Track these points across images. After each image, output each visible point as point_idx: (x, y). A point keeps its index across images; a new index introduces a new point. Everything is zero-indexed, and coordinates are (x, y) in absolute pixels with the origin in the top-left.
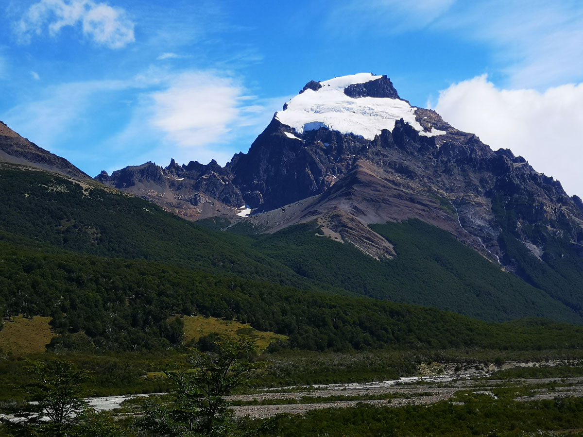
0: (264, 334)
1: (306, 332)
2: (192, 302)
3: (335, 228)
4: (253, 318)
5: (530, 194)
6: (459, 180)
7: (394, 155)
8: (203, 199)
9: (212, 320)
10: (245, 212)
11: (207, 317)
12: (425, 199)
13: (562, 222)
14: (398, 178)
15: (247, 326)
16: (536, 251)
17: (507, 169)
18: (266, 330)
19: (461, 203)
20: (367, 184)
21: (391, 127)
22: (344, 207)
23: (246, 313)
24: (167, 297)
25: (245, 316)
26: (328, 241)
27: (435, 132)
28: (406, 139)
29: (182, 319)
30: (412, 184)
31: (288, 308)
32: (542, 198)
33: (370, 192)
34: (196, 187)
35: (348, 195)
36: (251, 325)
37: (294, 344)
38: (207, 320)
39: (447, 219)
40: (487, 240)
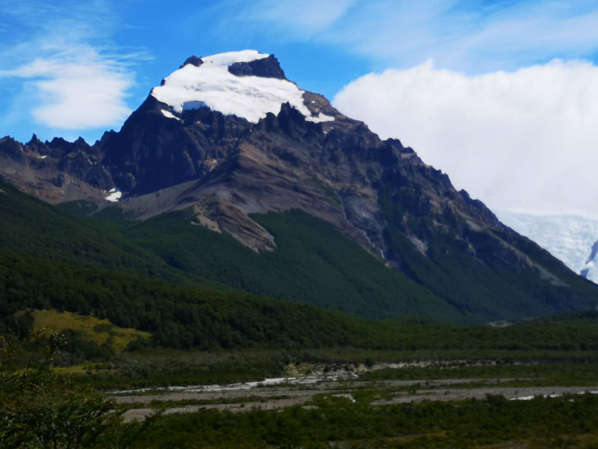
0: (124, 331)
1: (171, 329)
2: (45, 295)
3: (212, 217)
4: (113, 314)
5: (418, 187)
6: (345, 169)
7: (279, 141)
8: (68, 179)
9: (67, 315)
10: (114, 196)
11: (61, 311)
12: (309, 188)
13: (448, 216)
14: (282, 164)
15: (106, 322)
16: (421, 246)
17: (395, 160)
18: (127, 327)
19: (348, 194)
20: (250, 171)
21: (276, 110)
22: (224, 195)
23: (105, 307)
24: (17, 288)
25: (104, 312)
26: (205, 230)
27: (323, 118)
28: (292, 124)
29: (32, 314)
30: (297, 172)
31: (153, 302)
32: (429, 192)
33: (250, 179)
34: (61, 166)
35: (228, 181)
36: (110, 321)
37: (157, 342)
38: (61, 315)
39: (332, 210)
40: (372, 233)
